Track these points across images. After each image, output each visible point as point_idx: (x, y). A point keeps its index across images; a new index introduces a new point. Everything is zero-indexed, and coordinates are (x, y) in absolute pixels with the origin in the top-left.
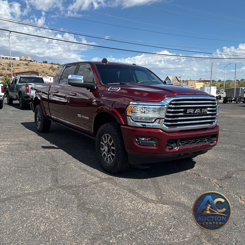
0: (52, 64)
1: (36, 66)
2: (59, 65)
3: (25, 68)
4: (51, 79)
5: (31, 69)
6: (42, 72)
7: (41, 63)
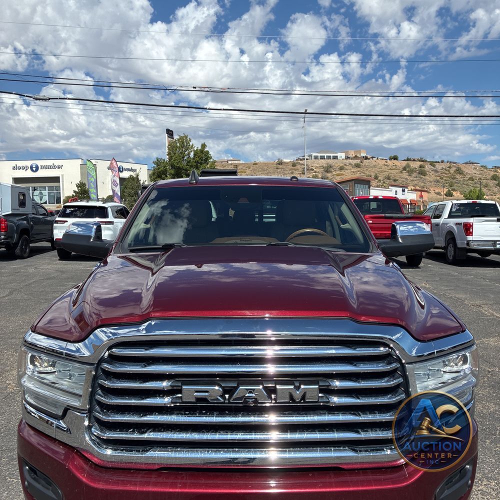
0: (408, 160)
1: (375, 166)
2: (423, 161)
3: (353, 172)
4: (396, 191)
5: (364, 173)
6: (385, 178)
7: (386, 159)
